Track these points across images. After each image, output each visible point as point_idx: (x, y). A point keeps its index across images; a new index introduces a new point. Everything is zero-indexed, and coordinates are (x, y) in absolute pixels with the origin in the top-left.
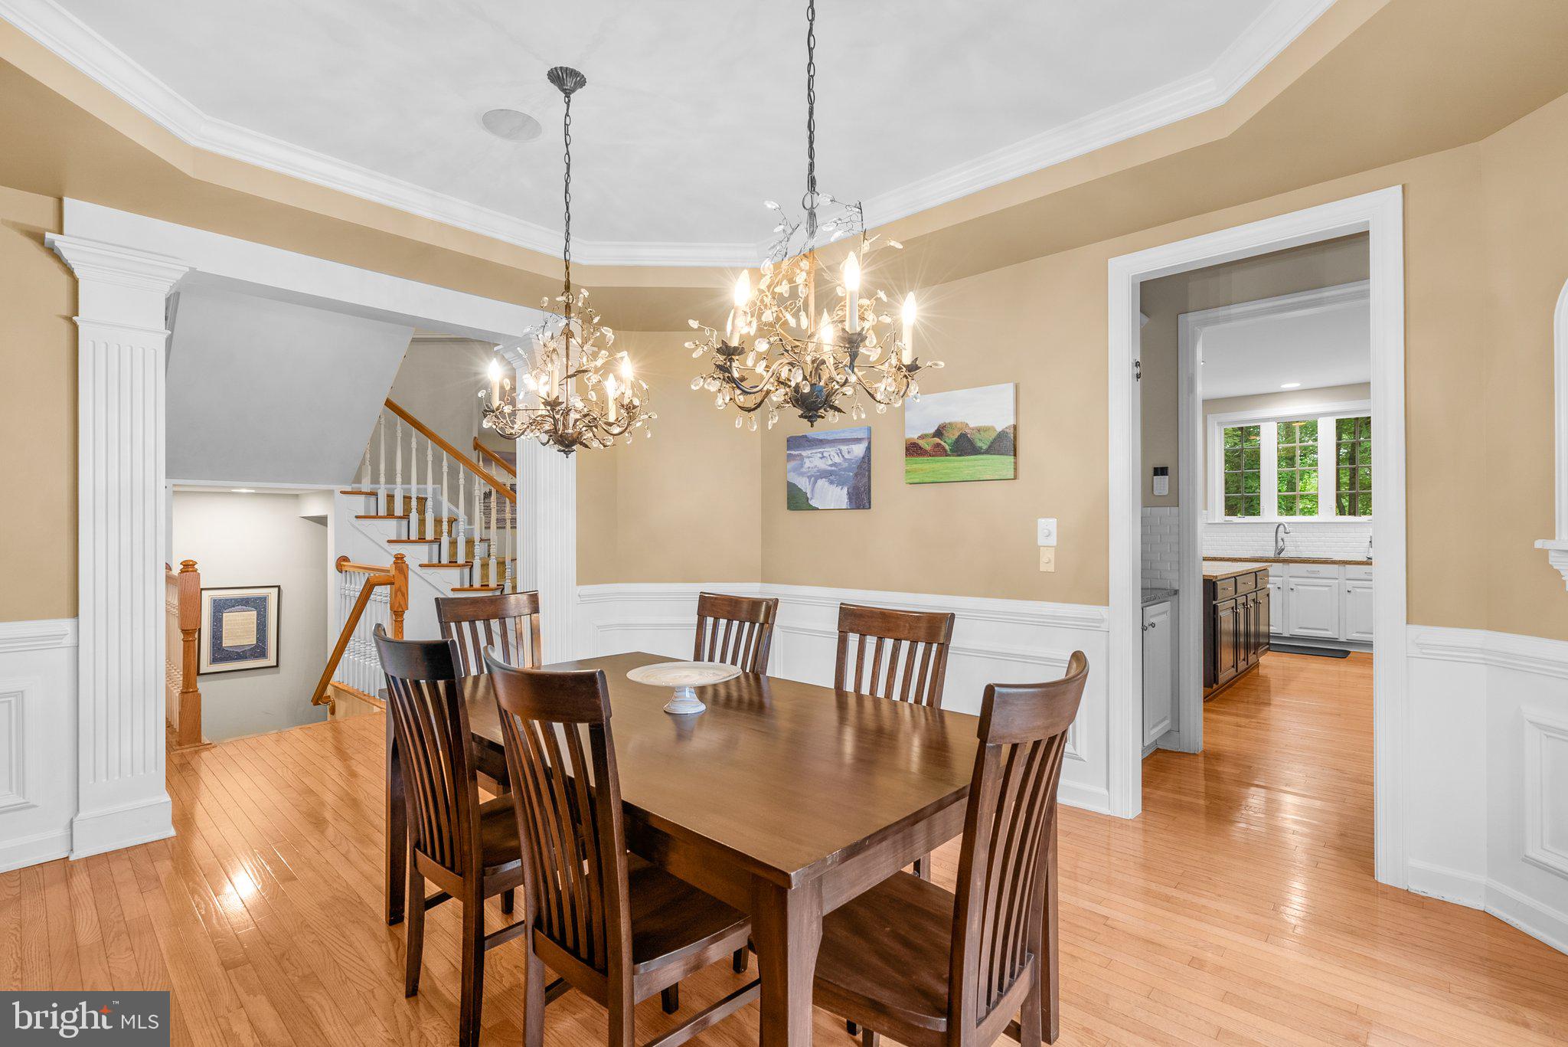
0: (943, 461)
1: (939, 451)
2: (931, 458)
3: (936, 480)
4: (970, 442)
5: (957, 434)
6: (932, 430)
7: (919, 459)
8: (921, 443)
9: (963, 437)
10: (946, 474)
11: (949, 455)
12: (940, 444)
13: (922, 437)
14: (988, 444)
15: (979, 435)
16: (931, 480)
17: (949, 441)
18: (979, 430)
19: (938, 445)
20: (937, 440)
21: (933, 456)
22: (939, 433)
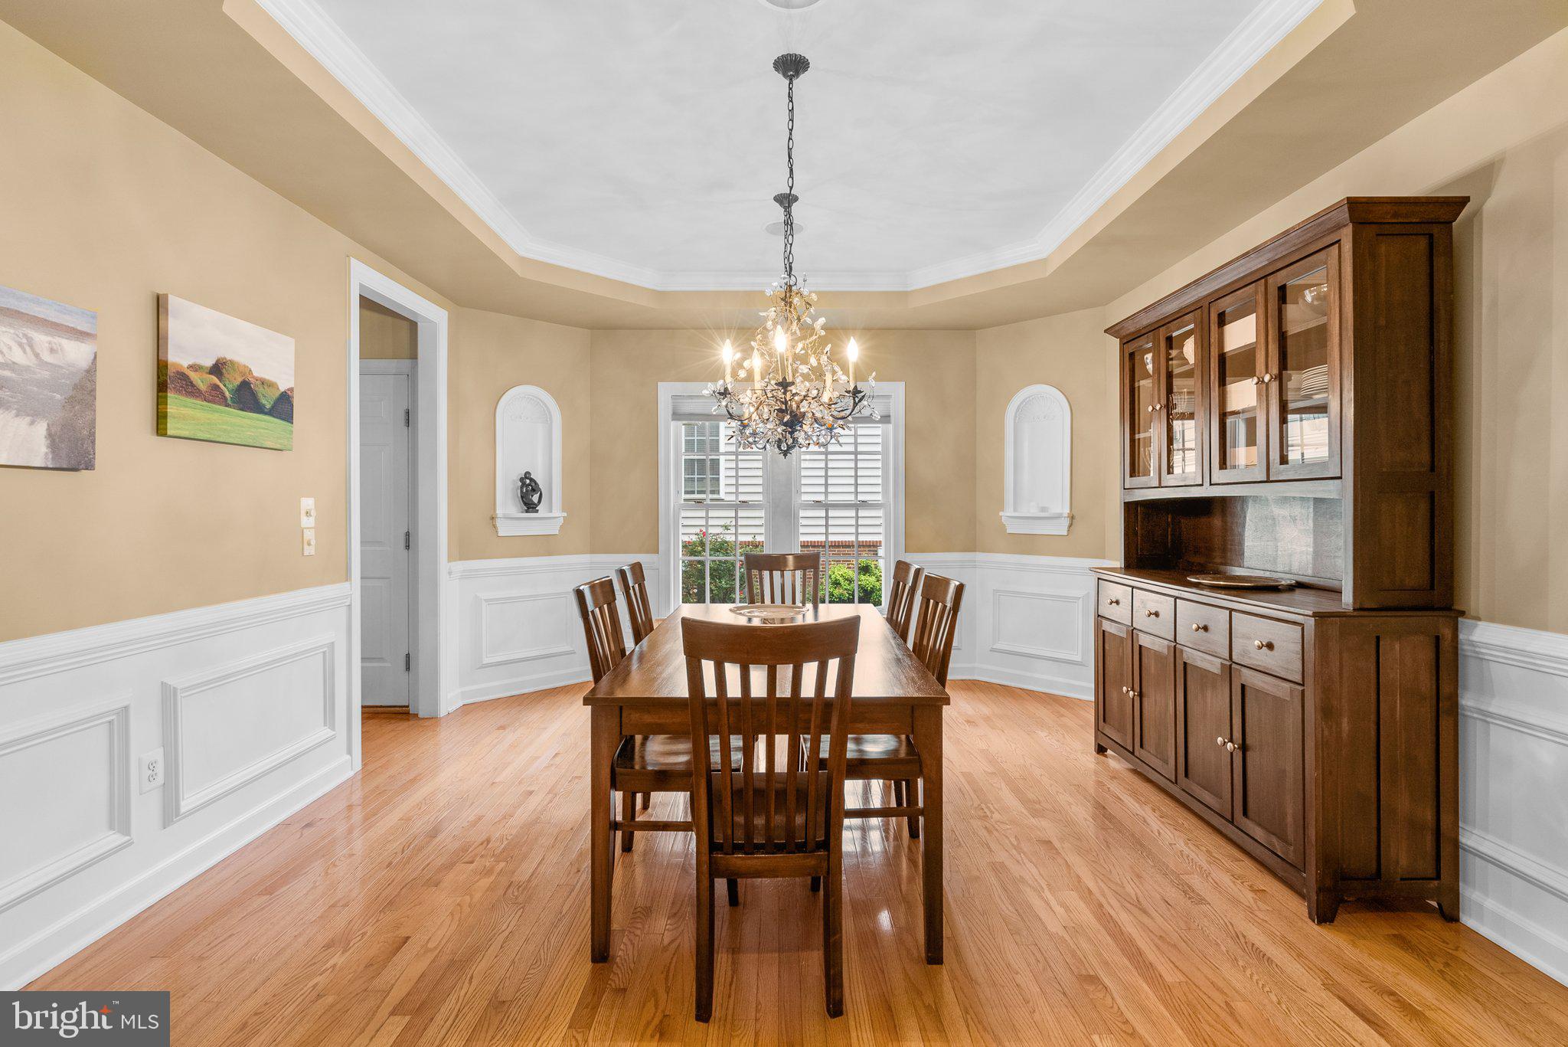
0: (222, 412)
1: (214, 396)
2: (205, 403)
3: (212, 437)
4: (253, 395)
5: (240, 380)
6: (209, 363)
7: (190, 401)
8: (194, 376)
9: (245, 385)
10: (225, 431)
11: (227, 405)
12: (218, 386)
13: (192, 367)
14: (272, 403)
15: (261, 389)
16: (206, 436)
17: (230, 386)
18: (263, 382)
19: (216, 387)
20: (215, 380)
21: (209, 401)
22: (218, 369)
